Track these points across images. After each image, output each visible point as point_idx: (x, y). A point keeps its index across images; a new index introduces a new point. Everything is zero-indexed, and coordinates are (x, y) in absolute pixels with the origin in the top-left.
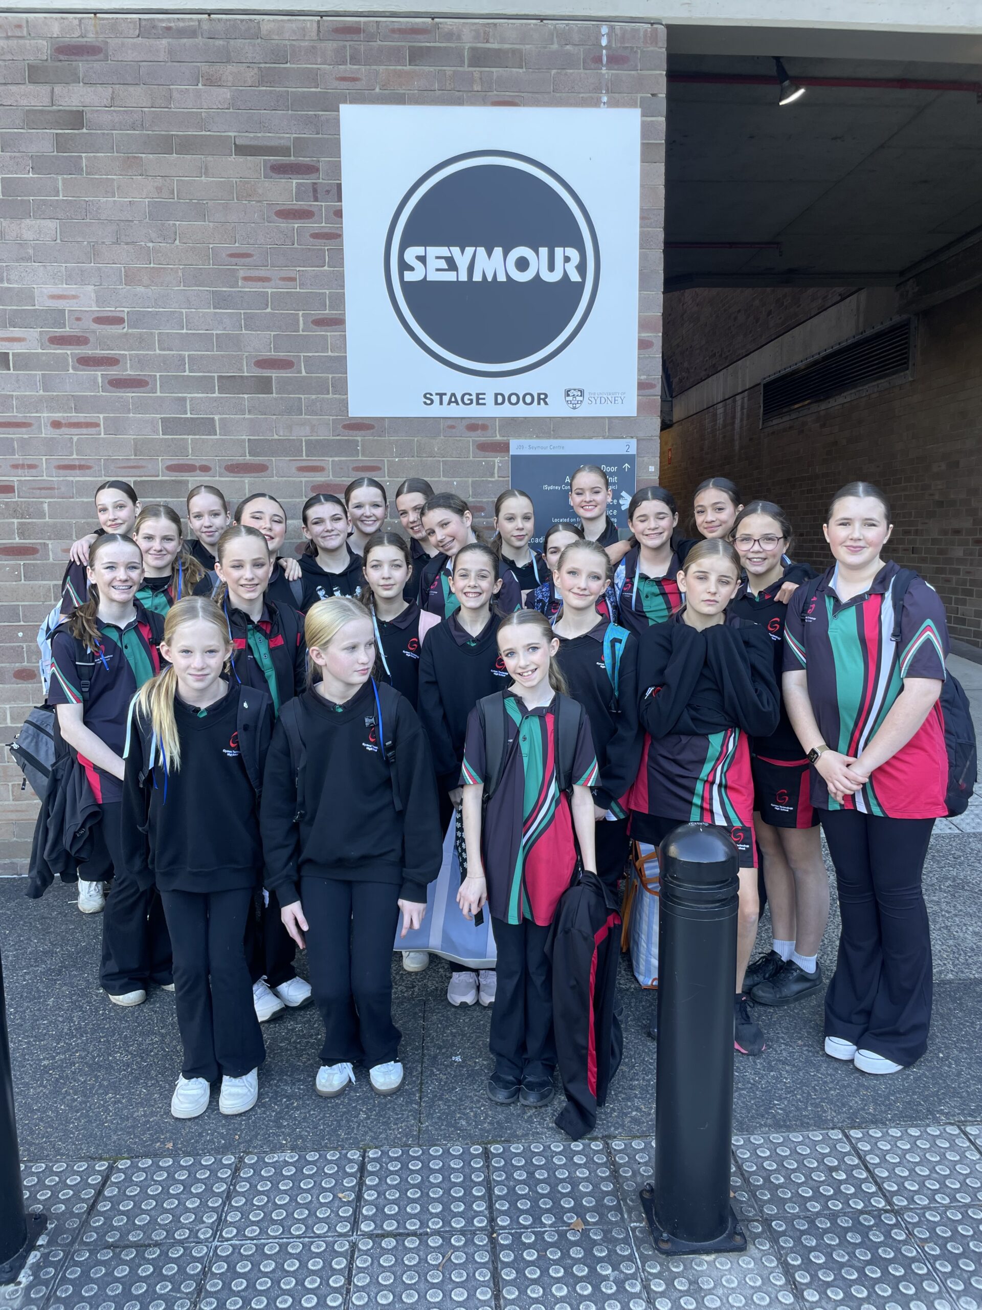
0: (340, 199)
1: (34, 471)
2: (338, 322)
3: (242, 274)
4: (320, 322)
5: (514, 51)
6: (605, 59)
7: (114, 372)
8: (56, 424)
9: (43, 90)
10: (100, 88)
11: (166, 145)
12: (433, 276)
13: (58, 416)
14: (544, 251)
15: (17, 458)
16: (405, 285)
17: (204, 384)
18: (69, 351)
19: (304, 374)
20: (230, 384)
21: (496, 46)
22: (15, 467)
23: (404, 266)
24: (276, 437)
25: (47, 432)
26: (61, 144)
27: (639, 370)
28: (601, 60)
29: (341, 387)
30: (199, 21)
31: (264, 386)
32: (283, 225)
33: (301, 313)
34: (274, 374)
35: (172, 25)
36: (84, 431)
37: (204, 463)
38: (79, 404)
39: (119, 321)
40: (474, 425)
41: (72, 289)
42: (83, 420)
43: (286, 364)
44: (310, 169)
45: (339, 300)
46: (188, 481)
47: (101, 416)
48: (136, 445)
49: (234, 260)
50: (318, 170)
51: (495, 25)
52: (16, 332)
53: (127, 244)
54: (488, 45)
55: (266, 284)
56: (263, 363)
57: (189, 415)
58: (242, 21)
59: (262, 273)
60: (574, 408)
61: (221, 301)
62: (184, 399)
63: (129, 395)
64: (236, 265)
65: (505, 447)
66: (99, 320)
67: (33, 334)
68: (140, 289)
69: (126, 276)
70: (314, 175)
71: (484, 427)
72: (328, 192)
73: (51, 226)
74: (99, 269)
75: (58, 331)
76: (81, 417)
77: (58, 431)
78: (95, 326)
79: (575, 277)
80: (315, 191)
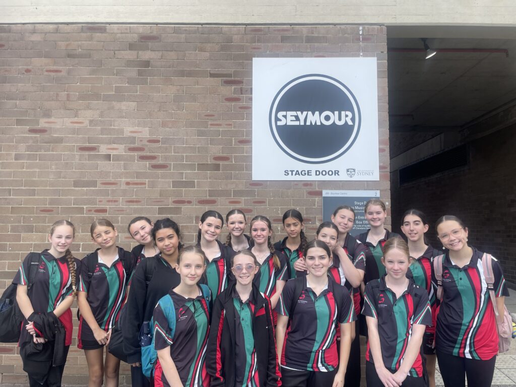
0: (251, 94)
1: (116, 203)
2: (249, 142)
3: (210, 123)
4: (242, 142)
5: (324, 37)
6: (361, 39)
7: (154, 162)
8: (128, 184)
9: (134, 53)
10: (157, 52)
11: (182, 74)
12: (289, 123)
13: (128, 180)
14: (337, 113)
15: (110, 198)
16: (278, 127)
17: (191, 167)
18: (136, 154)
19: (234, 162)
20: (203, 167)
21: (316, 35)
22: (109, 201)
23: (277, 119)
24: (220, 189)
25: (124, 187)
26: (140, 73)
27: (379, 161)
28: (360, 40)
29: (249, 168)
30: (198, 27)
31: (217, 167)
32: (228, 104)
33: (233, 138)
34: (221, 163)
35: (187, 29)
36: (139, 186)
37: (189, 200)
38: (138, 175)
39: (158, 141)
40: (307, 184)
41: (140, 129)
42: (139, 182)
43: (226, 159)
44: (240, 82)
45: (250, 133)
46: (181, 208)
47: (147, 180)
48: (160, 192)
49: (207, 118)
50: (243, 82)
51: (316, 27)
52: (115, 146)
53: (164, 111)
54: (313, 35)
55: (220, 127)
56: (216, 158)
57: (184, 180)
58: (215, 27)
59: (218, 122)
60: (351, 177)
61: (200, 134)
62: (182, 173)
63: (160, 172)
64: (208, 119)
65: (321, 193)
66: (150, 141)
67: (122, 146)
68: (168, 129)
69: (162, 124)
70: (241, 85)
71: (311, 185)
72: (247, 91)
73: (134, 104)
74: (151, 121)
75: (132, 146)
76: (139, 181)
77: (128, 186)
78: (148, 143)
79: (350, 123)
80: (241, 90)
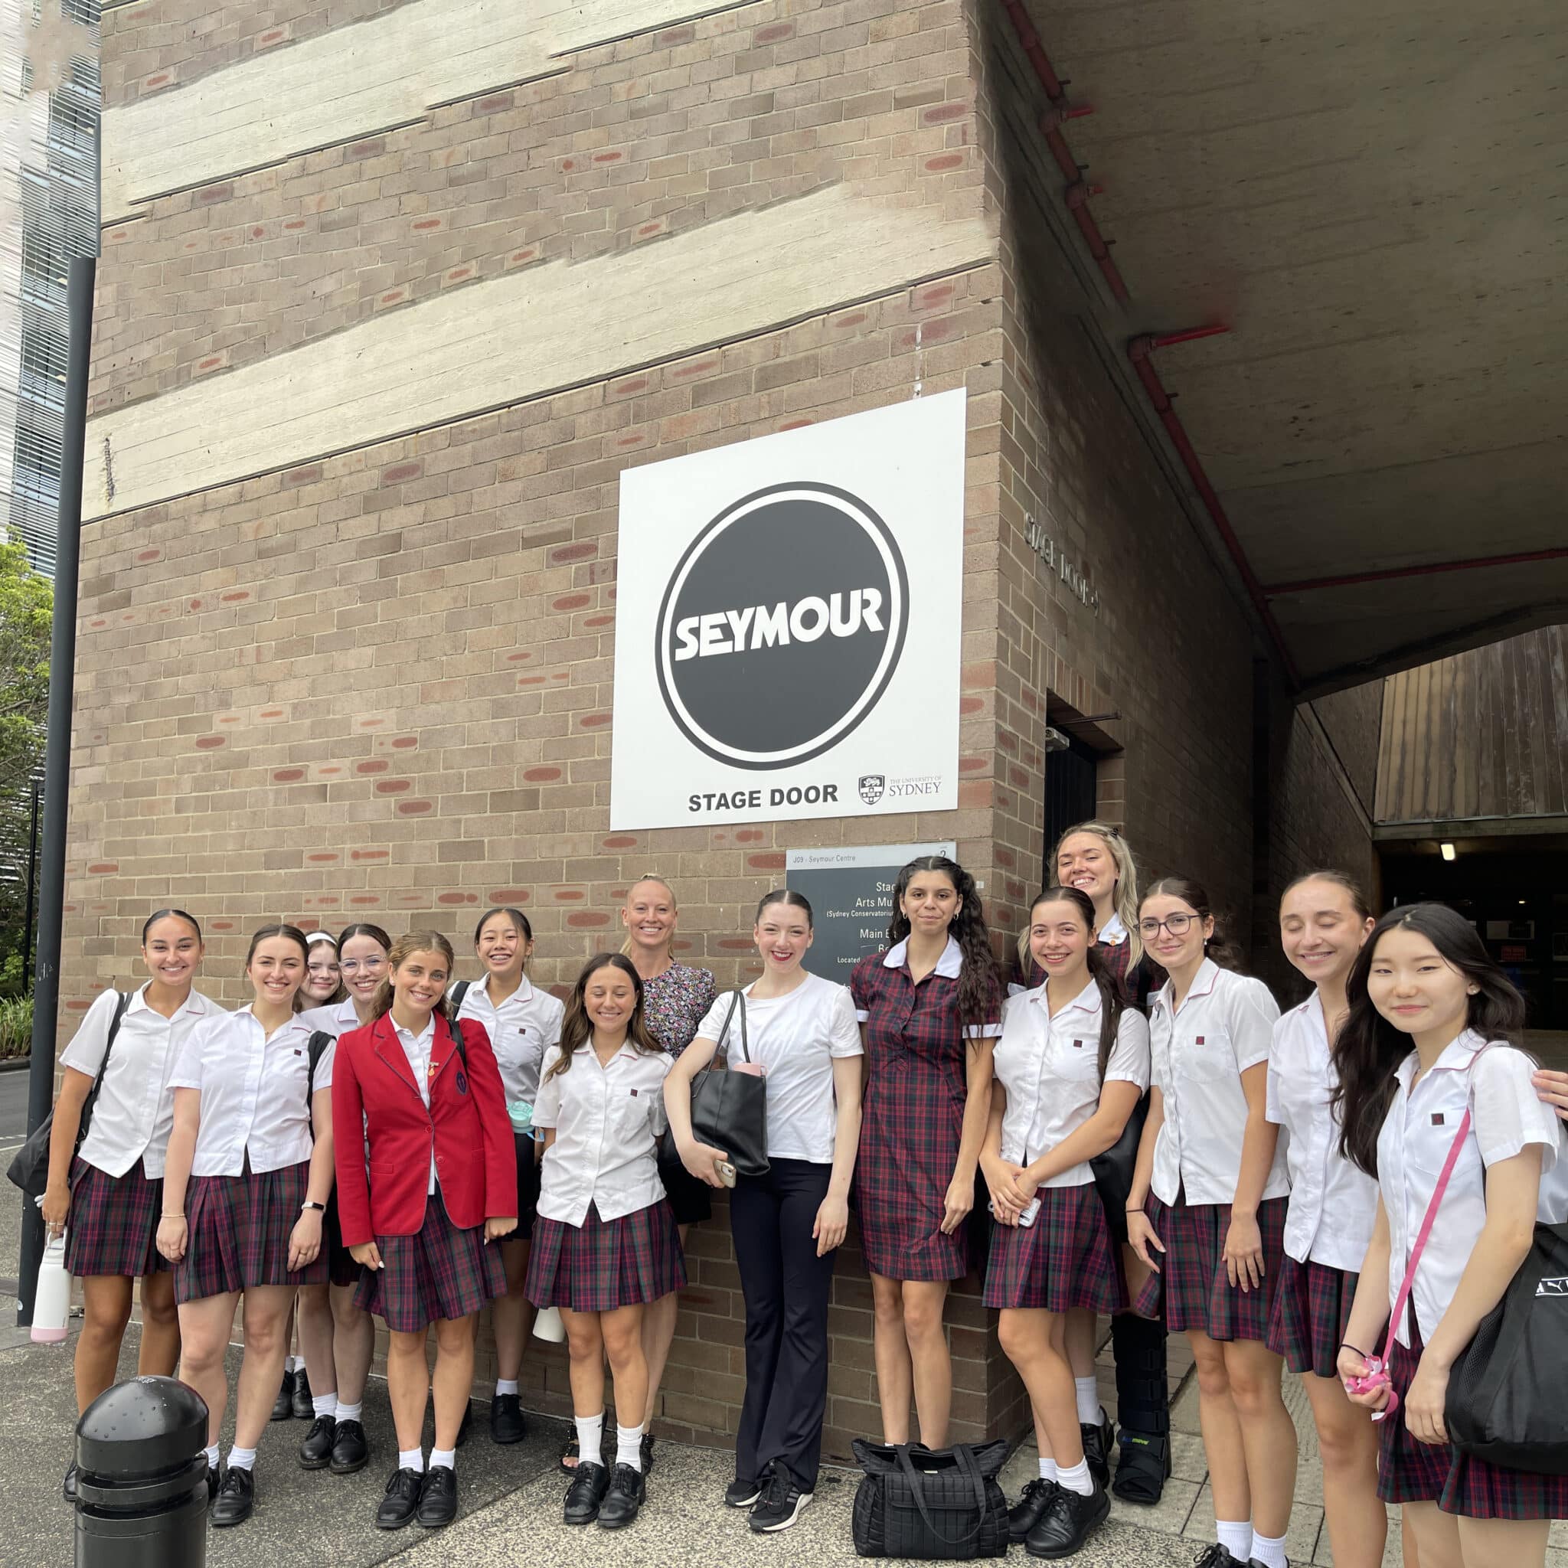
0: (615, 579)
1: (335, 906)
2: (606, 719)
3: (519, 677)
4: (588, 722)
5: (807, 359)
6: (919, 335)
7: (405, 796)
8: (356, 855)
9: (373, 518)
10: (415, 506)
11: (467, 552)
12: (707, 650)
13: (358, 846)
14: (836, 599)
15: (324, 892)
16: (675, 664)
17: (476, 803)
18: (373, 778)
19: (570, 783)
20: (502, 801)
21: (787, 359)
22: (322, 901)
23: (677, 643)
24: (539, 859)
25: (348, 864)
26: (384, 570)
27: (961, 742)
28: (915, 339)
29: (604, 796)
30: (499, 416)
31: (530, 800)
32: (561, 616)
33: (570, 713)
34: (542, 786)
35: (477, 426)
36: (376, 861)
37: (472, 892)
38: (376, 832)
39: (412, 742)
40: (747, 833)
41: (378, 715)
42: (376, 849)
43: (551, 774)
44: (590, 549)
45: (607, 695)
46: (456, 913)
47: (391, 844)
48: (416, 873)
49: (513, 663)
50: (596, 548)
51: (787, 333)
52: (334, 763)
53: (426, 660)
54: (779, 361)
55: (539, 685)
56: (534, 775)
57: (463, 839)
58: (536, 405)
59: (537, 673)
60: (871, 803)
61: (500, 709)
62: (459, 821)
63: (415, 820)
64: (515, 668)
65: (780, 861)
66: (400, 743)
67: (346, 764)
68: (433, 706)
69: (422, 694)
70: (591, 557)
71: (758, 836)
72: (604, 571)
73: (370, 651)
74: (402, 690)
75: (365, 759)
76: (374, 847)
77: (357, 862)
78: (394, 750)
79: (875, 625)
80: (592, 573)
